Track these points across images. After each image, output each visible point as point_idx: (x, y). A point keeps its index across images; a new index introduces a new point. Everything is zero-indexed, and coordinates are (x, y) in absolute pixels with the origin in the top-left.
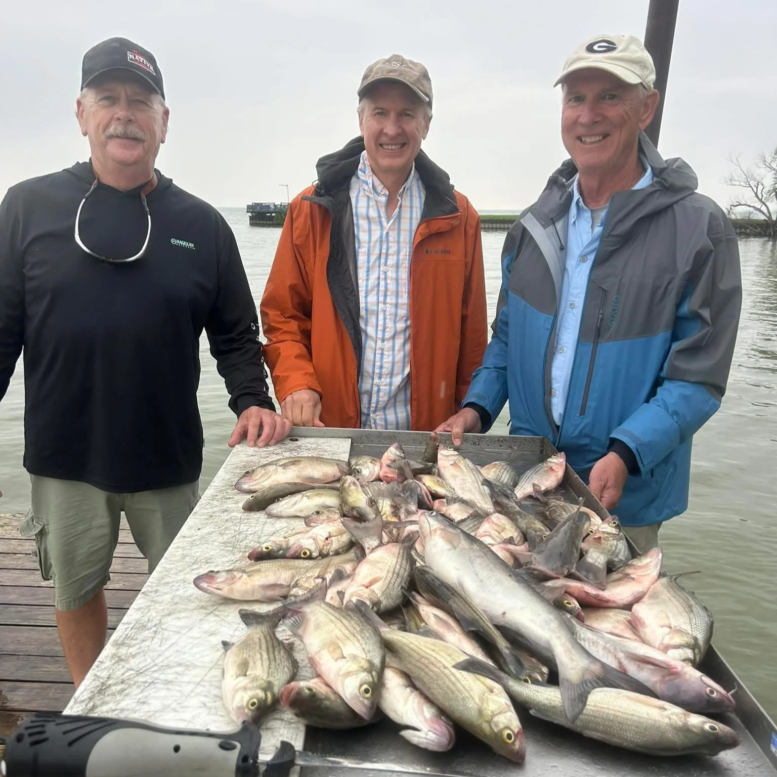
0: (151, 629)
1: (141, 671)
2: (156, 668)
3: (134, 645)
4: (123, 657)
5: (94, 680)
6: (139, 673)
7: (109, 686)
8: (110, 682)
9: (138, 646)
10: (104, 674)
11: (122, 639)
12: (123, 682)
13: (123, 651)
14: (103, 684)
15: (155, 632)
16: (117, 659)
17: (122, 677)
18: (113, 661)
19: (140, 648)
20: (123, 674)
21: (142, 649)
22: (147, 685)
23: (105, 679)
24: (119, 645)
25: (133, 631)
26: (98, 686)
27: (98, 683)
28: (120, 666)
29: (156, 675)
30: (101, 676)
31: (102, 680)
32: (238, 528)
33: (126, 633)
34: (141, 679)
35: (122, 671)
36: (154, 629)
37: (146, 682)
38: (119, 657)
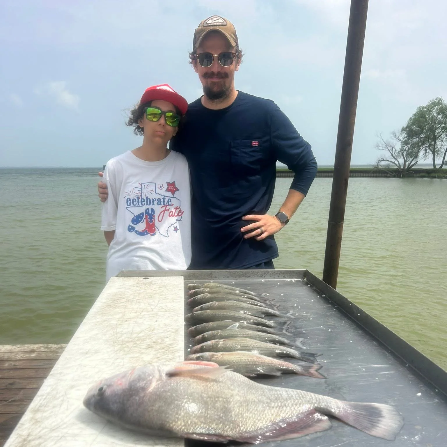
0: (58, 399)
1: (54, 429)
2: (65, 426)
3: (48, 410)
4: (39, 420)
5: (17, 438)
6: (52, 430)
7: (30, 441)
8: (30, 438)
9: (50, 411)
10: (25, 433)
11: (37, 407)
12: (40, 437)
13: (39, 415)
14: (25, 440)
15: (63, 401)
16: (34, 421)
17: (39, 434)
18: (32, 423)
19: (52, 412)
20: (40, 432)
21: (53, 413)
22: (59, 438)
23: (26, 436)
24: (36, 411)
25: (45, 401)
26: (20, 442)
27: (20, 440)
28: (37, 426)
29: (65, 431)
30: (23, 434)
31: (23, 437)
32: (115, 330)
33: (41, 402)
34: (55, 434)
35: (38, 430)
36: (61, 398)
37: (58, 436)
38: (36, 420)
